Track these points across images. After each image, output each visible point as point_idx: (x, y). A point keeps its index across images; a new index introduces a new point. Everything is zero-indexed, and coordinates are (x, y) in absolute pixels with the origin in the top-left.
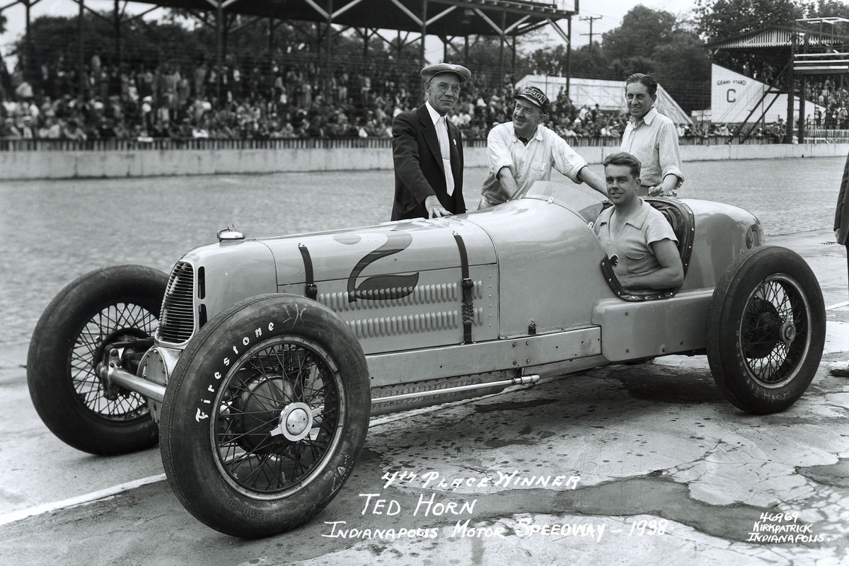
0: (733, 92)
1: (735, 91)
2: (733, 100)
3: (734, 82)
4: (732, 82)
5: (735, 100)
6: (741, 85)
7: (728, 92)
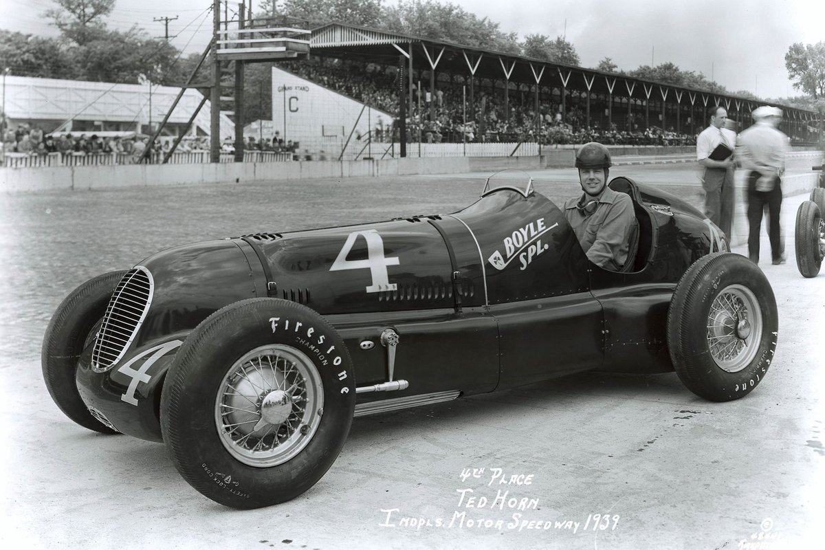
0: (295, 99)
1: (297, 99)
2: (295, 109)
3: (296, 88)
4: (294, 88)
5: (297, 109)
6: (304, 92)
7: (290, 99)
